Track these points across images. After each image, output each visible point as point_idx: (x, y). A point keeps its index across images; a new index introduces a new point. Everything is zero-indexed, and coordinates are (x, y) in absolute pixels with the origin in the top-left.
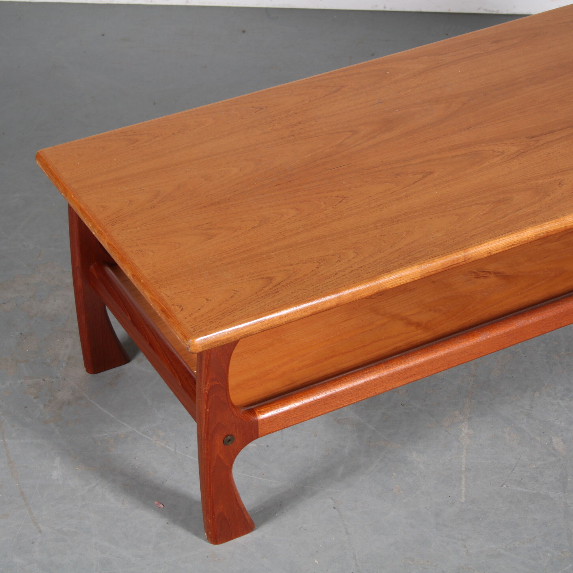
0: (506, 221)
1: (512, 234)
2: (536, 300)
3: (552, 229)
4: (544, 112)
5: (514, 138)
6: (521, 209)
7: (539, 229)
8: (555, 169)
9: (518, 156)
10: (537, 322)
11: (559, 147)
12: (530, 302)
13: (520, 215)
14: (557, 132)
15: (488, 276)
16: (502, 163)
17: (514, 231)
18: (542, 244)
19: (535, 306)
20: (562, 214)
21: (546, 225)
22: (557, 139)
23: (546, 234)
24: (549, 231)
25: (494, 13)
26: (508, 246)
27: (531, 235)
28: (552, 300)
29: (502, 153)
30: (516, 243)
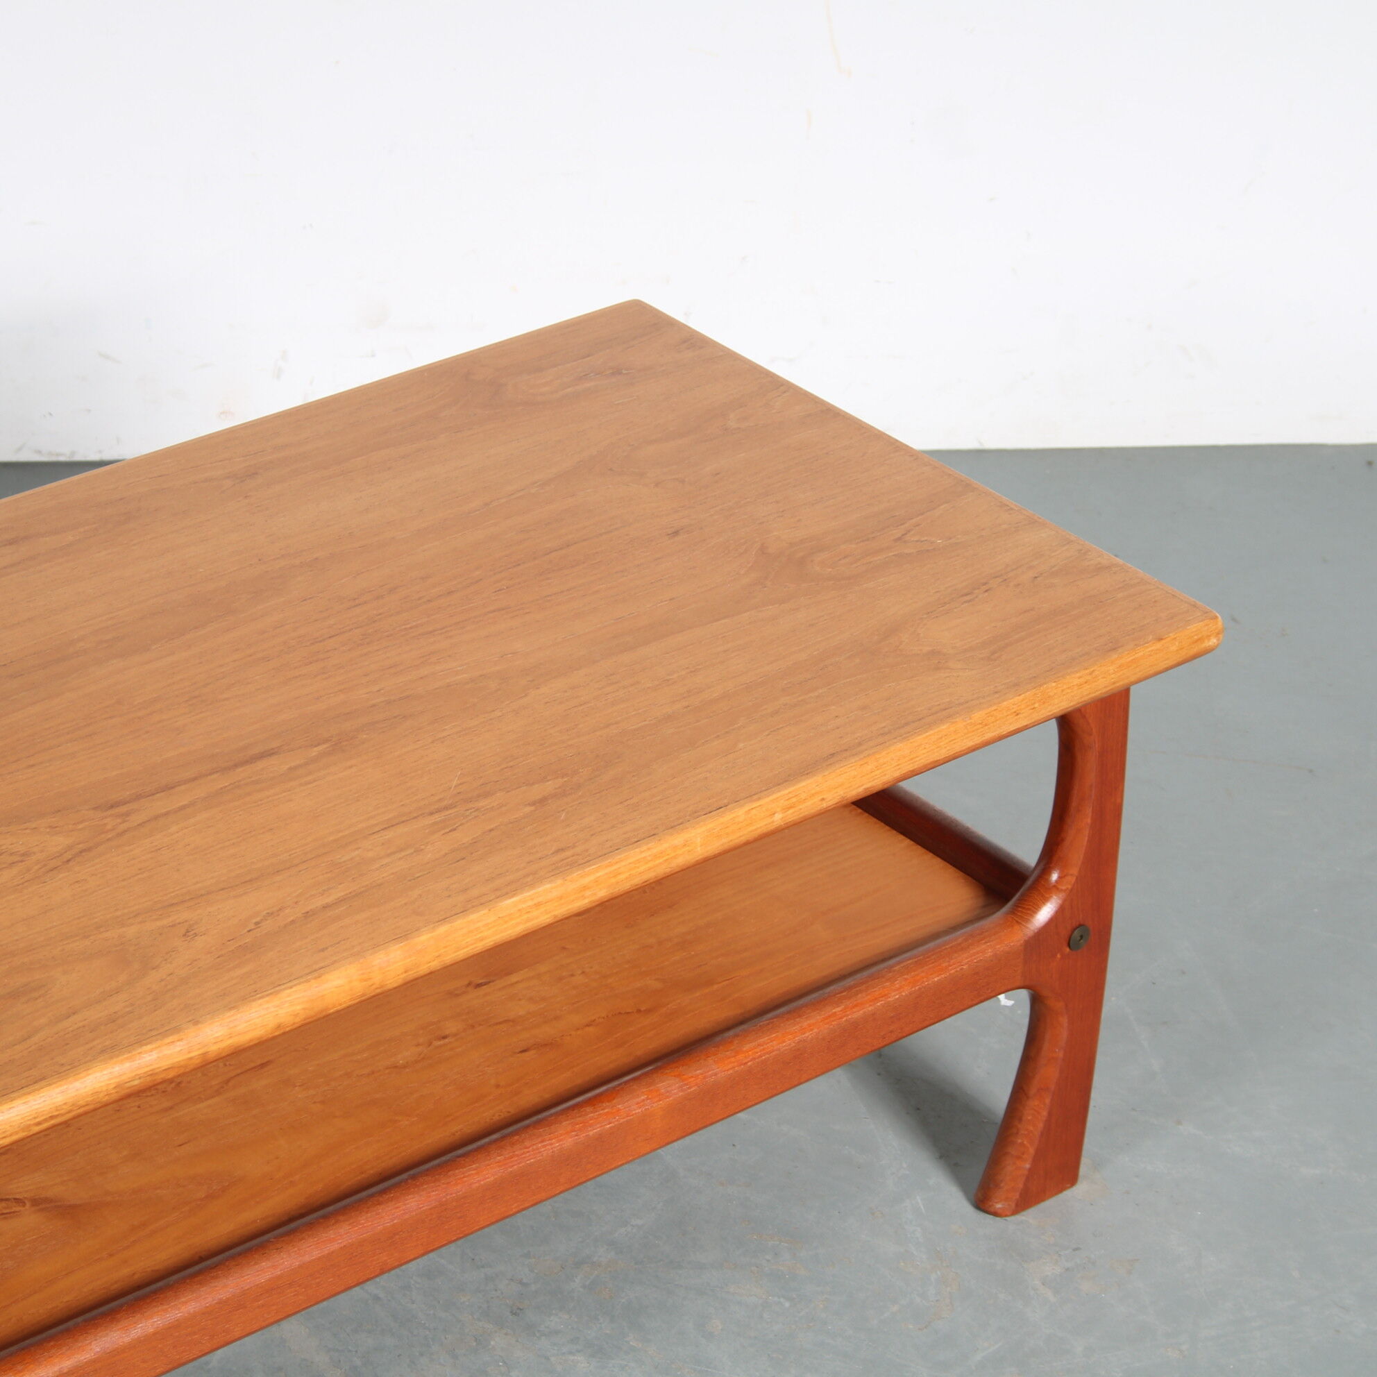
0: (30, 1050)
1: (47, 1086)
2: (152, 1271)
3: (165, 1064)
4: (147, 732)
5: (59, 811)
6: (74, 1014)
7: (127, 1065)
8: (173, 892)
9: (68, 861)
10: (155, 1334)
11: (187, 828)
12: (136, 1277)
13: (72, 1031)
14: (183, 787)
15: (14, 1212)
16: (23, 884)
17: (52, 1076)
18: (171, 1108)
19: (148, 1289)
20: (190, 1018)
21: (146, 1052)
22: (183, 808)
23: (148, 1079)
24: (158, 1071)
25: (62, 459)
26: (37, 1120)
27: (103, 1084)
28: (197, 1268)
29: (23, 855)
30: (62, 1112)
